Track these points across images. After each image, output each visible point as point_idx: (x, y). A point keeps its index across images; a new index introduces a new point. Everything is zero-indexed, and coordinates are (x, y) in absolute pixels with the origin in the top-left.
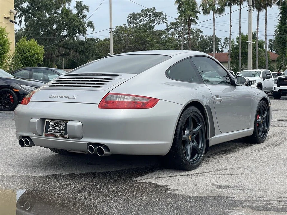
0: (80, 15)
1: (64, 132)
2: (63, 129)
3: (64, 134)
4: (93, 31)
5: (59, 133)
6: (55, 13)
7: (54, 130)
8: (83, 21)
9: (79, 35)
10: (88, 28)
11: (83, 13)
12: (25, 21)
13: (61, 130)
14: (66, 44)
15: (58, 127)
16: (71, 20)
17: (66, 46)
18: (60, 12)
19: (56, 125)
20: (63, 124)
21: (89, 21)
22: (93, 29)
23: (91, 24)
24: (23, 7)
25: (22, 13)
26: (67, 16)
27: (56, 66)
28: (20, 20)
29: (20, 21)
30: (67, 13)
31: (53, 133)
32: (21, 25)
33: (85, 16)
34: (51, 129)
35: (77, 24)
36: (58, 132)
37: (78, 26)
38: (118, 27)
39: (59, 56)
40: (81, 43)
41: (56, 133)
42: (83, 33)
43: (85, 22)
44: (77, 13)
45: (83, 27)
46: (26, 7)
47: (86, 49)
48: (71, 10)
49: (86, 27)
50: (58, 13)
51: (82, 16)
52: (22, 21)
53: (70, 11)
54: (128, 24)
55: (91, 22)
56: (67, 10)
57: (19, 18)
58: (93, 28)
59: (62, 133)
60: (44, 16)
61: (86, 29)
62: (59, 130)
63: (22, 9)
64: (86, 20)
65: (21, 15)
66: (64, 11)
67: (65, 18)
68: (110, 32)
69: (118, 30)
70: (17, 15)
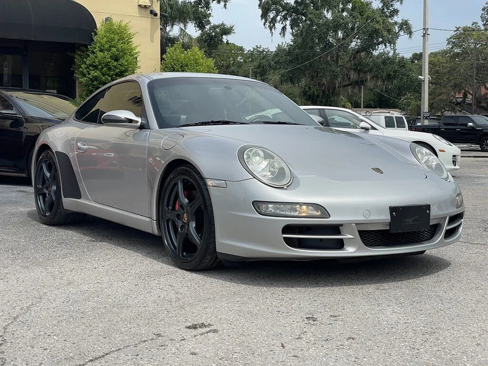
0: (386, 10)
4: (410, 37)
6: (343, 11)
8: (392, 21)
9: (384, 46)
10: (402, 33)
11: (392, 5)
12: (292, 28)
14: (360, 64)
16: (367, 20)
17: (359, 68)
18: (350, 6)
21: (403, 20)
22: (410, 35)
23: (406, 26)
24: (287, 3)
25: (286, 15)
26: (361, 14)
27: (350, 104)
28: (283, 25)
29: (284, 29)
30: (361, 10)
32: (284, 34)
33: (396, 12)
35: (377, 26)
37: (379, 29)
38: (459, 28)
39: (347, 85)
40: (386, 61)
42: (390, 43)
43: (396, 23)
44: (380, 7)
45: (389, 31)
46: (293, 3)
47: (395, 72)
48: (371, 3)
49: (397, 31)
50: (347, 11)
51: (391, 12)
52: (286, 28)
53: (367, 5)
54: (483, 21)
55: (406, 21)
56: (362, 3)
57: (281, 22)
58: (410, 33)
60: (321, 16)
61: (397, 36)
63: (286, 7)
64: (398, 19)
65: (285, 18)
66: (357, 5)
67: (358, 17)
68: (424, 36)
69: (461, 34)
70: (278, 18)
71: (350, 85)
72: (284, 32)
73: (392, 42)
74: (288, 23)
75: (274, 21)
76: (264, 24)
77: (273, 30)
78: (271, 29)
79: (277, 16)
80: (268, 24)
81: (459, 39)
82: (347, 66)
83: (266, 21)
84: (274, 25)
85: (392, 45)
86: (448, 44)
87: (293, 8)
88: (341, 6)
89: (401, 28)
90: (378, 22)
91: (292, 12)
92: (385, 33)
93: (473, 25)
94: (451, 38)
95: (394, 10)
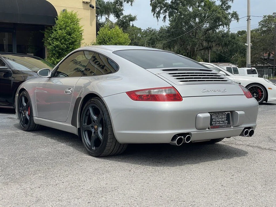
0: (224, 6)
1: (227, 122)
2: (225, 120)
3: (227, 124)
4: (238, 21)
5: (223, 124)
6: (199, 7)
7: (218, 121)
8: (227, 12)
9: (222, 27)
10: (233, 19)
11: (227, 3)
12: (169, 17)
13: (223, 121)
14: (209, 37)
15: (220, 118)
16: (213, 12)
17: (208, 40)
18: (203, 4)
19: (218, 117)
20: (224, 115)
21: (233, 12)
22: (238, 20)
23: (235, 15)
24: (167, 3)
25: (166, 9)
26: (210, 8)
27: (202, 60)
28: (164, 16)
29: (165, 17)
30: (209, 6)
31: (217, 124)
32: (165, 21)
33: (229, 7)
34: (214, 122)
35: (219, 15)
36: (222, 122)
37: (220, 17)
38: (266, 16)
40: (225, 35)
41: (220, 124)
42: (226, 25)
43: (229, 13)
44: (220, 4)
45: (226, 18)
46: (170, 3)
47: (229, 41)
48: (215, 2)
49: (230, 18)
50: (201, 6)
51: (226, 7)
53: (213, 3)
55: (235, 12)
56: (210, 2)
57: (163, 14)
58: (238, 19)
59: (225, 123)
60: (186, 10)
61: (230, 21)
62: (222, 121)
63: (166, 5)
64: (230, 11)
65: (165, 11)
66: (207, 3)
67: (207, 10)
68: (248, 20)
69: (267, 19)
70: (162, 11)
71: (203, 49)
72: (165, 19)
73: (227, 24)
74: (167, 14)
75: (159, 13)
76: (154, 15)
77: (159, 18)
78: (157, 18)
79: (161, 10)
80: (155, 15)
81: (265, 22)
82: (201, 39)
83: (154, 13)
84: (159, 15)
85: (227, 26)
86: (260, 25)
87: (170, 5)
88: (197, 4)
89: (232, 16)
90: (219, 13)
91: (170, 8)
92: (223, 19)
93: (273, 14)
94: (261, 22)
95: (228, 6)
